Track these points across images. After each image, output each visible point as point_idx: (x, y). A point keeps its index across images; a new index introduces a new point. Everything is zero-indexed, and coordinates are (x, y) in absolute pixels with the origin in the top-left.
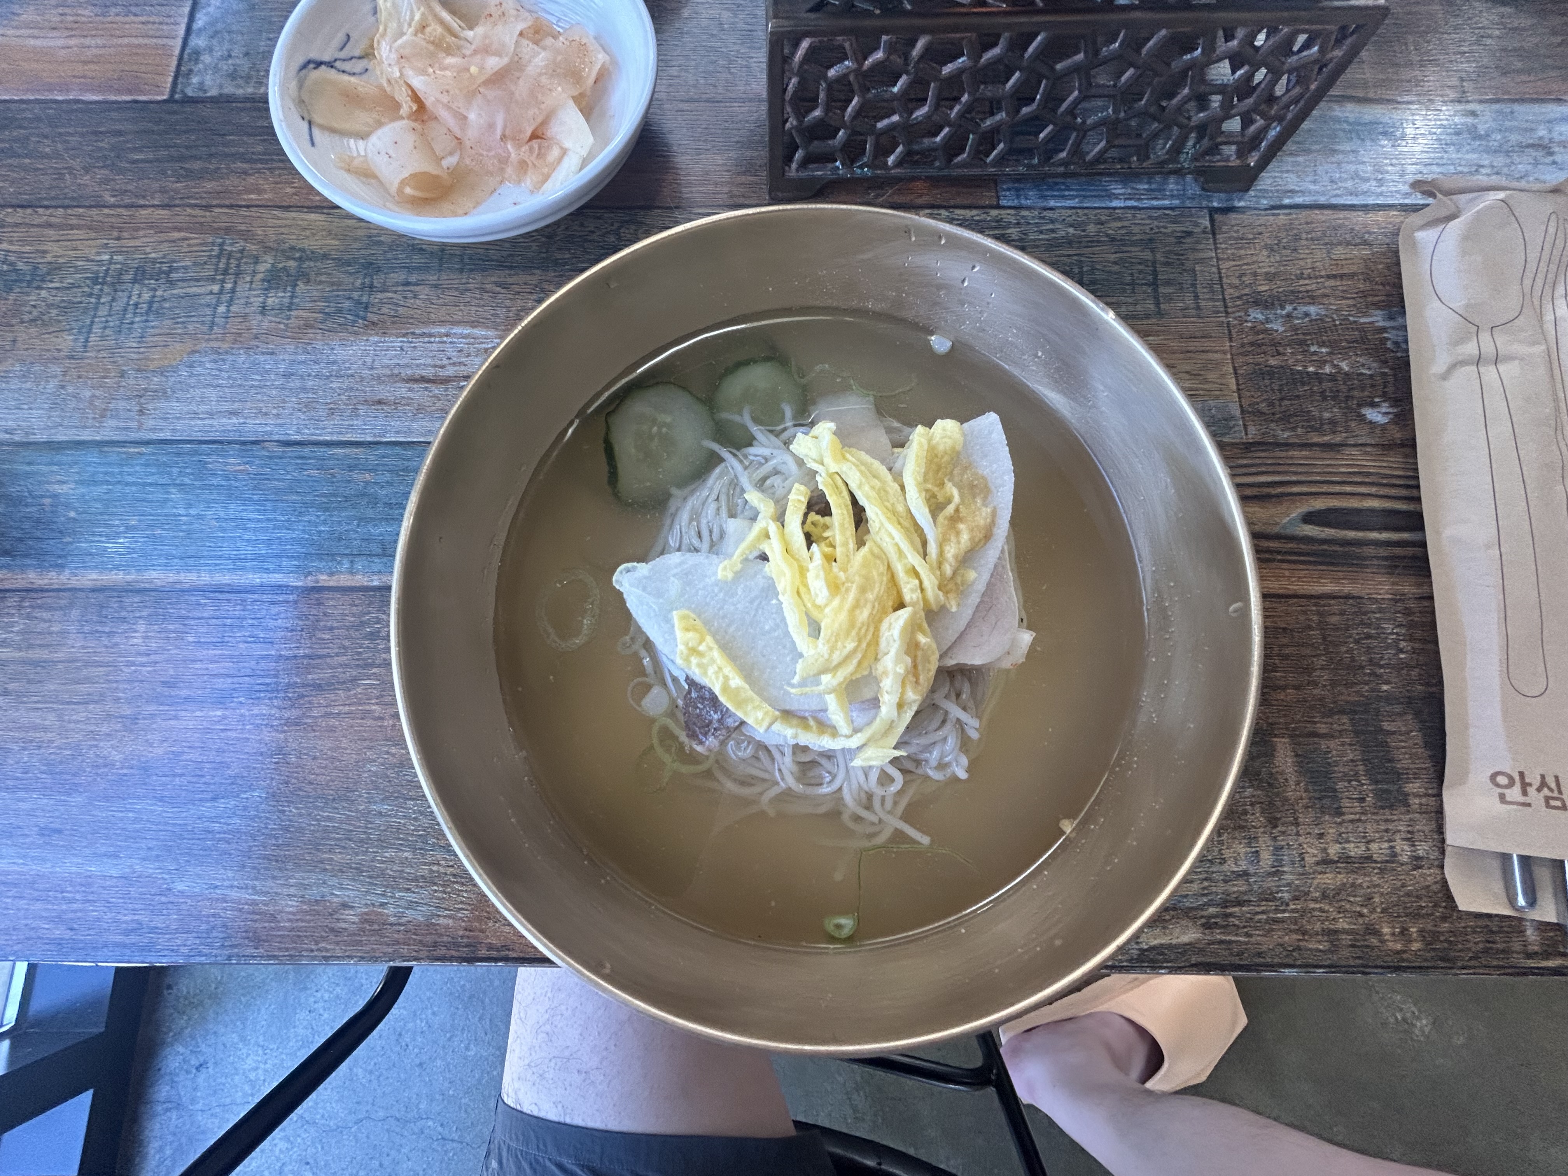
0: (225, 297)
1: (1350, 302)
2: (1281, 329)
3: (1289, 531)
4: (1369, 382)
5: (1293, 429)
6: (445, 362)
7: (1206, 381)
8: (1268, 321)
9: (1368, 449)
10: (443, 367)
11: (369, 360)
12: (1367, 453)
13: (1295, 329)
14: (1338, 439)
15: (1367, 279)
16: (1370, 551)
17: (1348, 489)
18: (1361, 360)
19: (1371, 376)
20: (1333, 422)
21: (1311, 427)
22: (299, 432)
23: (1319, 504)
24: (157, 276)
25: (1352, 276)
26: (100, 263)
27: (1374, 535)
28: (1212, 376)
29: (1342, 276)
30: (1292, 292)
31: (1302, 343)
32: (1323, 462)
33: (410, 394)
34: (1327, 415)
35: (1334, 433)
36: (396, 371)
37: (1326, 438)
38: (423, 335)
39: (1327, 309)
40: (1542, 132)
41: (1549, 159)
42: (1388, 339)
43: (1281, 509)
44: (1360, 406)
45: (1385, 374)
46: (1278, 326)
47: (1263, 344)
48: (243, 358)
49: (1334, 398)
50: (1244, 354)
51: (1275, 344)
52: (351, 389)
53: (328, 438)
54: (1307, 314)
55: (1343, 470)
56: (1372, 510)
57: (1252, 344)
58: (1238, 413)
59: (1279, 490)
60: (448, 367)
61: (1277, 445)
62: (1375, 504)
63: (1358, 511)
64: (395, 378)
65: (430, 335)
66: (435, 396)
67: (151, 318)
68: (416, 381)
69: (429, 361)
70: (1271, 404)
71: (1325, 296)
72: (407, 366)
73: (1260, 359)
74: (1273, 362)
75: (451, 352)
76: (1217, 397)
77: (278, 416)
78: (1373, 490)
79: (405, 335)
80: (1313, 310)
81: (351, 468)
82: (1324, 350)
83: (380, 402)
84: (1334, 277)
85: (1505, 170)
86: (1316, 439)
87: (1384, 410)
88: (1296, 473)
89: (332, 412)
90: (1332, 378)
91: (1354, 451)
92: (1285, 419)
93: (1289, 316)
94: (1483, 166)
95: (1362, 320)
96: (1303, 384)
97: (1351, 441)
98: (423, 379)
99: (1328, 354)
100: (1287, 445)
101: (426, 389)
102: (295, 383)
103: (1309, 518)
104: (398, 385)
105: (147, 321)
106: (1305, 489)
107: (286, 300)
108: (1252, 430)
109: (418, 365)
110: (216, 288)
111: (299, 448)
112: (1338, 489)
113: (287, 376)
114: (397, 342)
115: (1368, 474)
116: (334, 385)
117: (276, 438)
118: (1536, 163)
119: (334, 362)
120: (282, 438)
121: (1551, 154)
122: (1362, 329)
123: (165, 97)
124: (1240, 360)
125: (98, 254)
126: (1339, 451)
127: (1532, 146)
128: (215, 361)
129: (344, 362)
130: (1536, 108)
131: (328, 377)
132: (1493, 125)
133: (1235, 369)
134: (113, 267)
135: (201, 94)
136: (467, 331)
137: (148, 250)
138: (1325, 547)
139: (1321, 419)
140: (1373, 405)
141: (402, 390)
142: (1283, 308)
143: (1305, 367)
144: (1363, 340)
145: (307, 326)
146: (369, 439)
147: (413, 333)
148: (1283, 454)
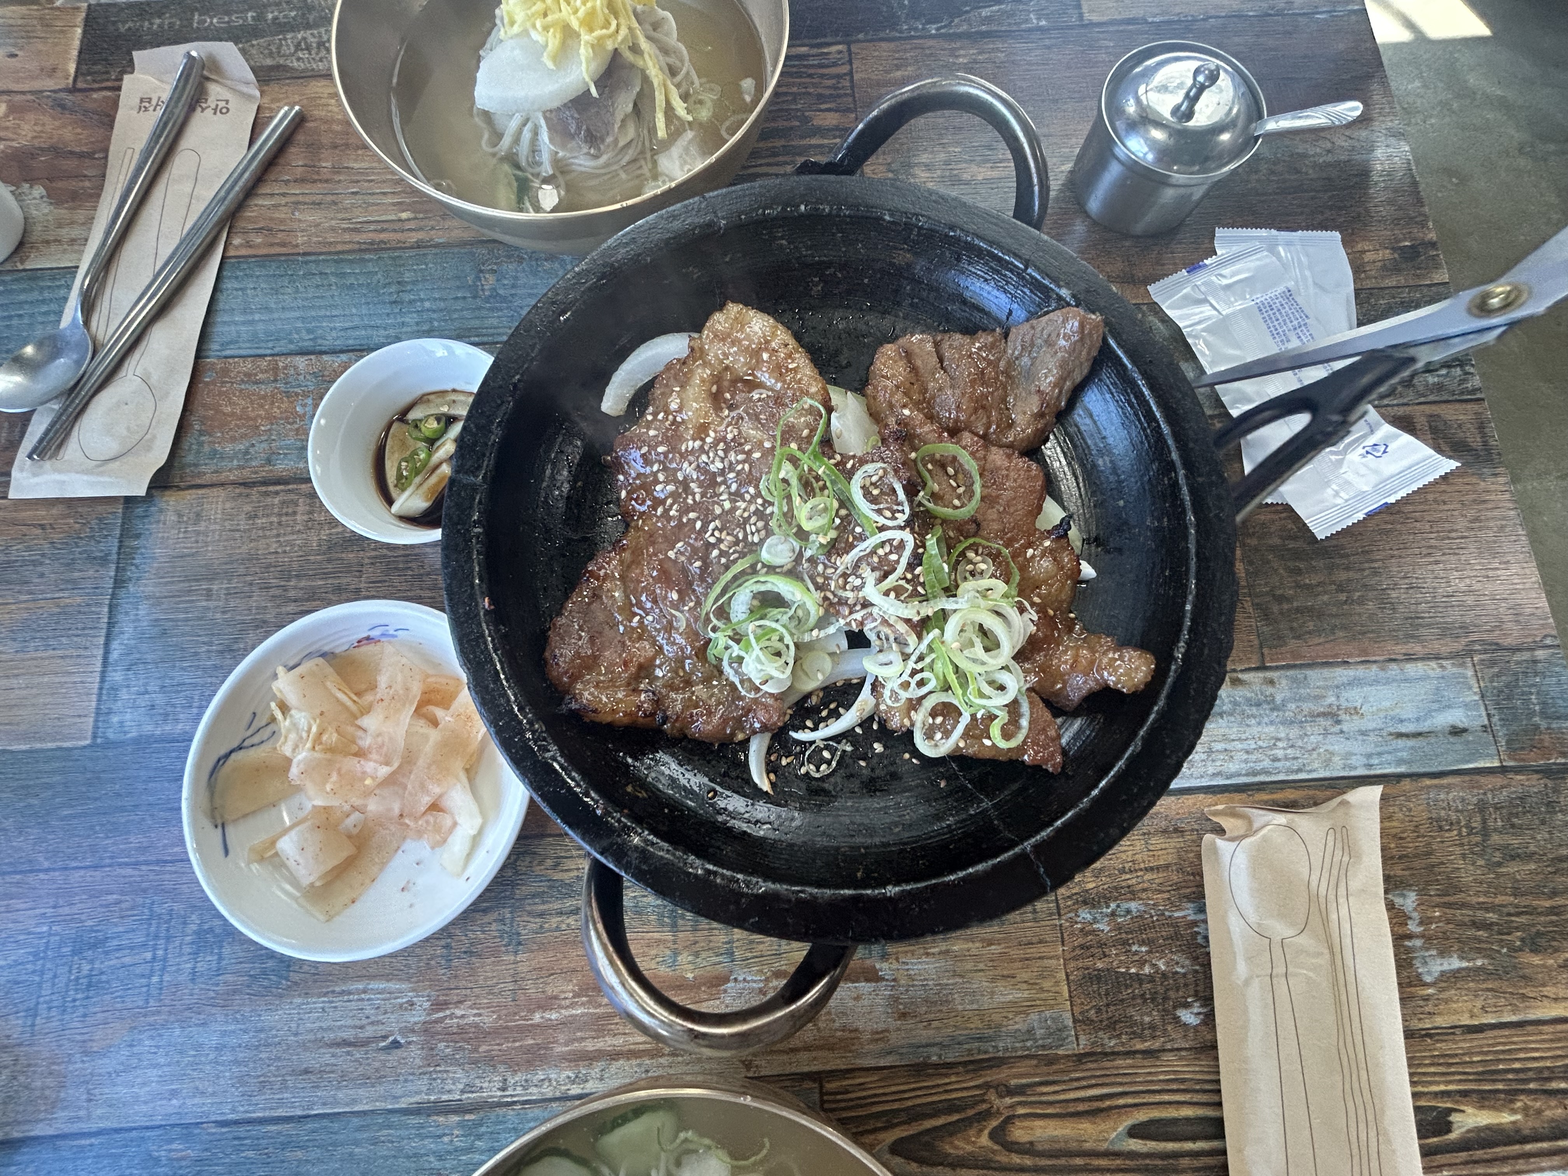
0: (157, 966)
1: (1166, 895)
2: (1107, 929)
3: (1117, 1147)
4: (1182, 981)
5: (1119, 1036)
6: (365, 1021)
7: (1042, 990)
8: (1095, 921)
9: (1183, 1053)
10: (362, 1027)
11: (294, 1025)
12: (1181, 1058)
13: (1119, 928)
14: (1157, 1045)
15: (1180, 870)
16: (1185, 1162)
17: (1166, 1097)
18: (1175, 957)
19: (1184, 975)
20: (1153, 1027)
21: (1134, 1033)
22: (233, 1110)
23: (1142, 1116)
24: (94, 946)
25: (1167, 867)
26: (40, 936)
27: (1189, 1146)
28: (1047, 984)
29: (1158, 868)
30: (1116, 888)
31: (1125, 943)
32: (1144, 1069)
33: (333, 1061)
34: (1147, 1019)
35: (1153, 1038)
36: (319, 1036)
37: (1147, 1044)
38: (343, 993)
39: (1147, 905)
40: (1332, 699)
41: (1337, 728)
42: (1198, 933)
43: (1109, 1124)
44: (1175, 1008)
45: (1196, 971)
46: (1103, 926)
47: (1091, 947)
48: (177, 1032)
49: (1153, 1000)
50: (1075, 958)
51: (1101, 945)
52: (279, 1059)
53: (260, 1115)
54: (1128, 912)
55: (1161, 1077)
56: (1187, 1119)
57: (1082, 947)
58: (1070, 1023)
59: (1108, 1103)
60: (368, 1028)
61: (1106, 1054)
62: (1188, 1112)
63: (1175, 1121)
64: (320, 1043)
65: (350, 993)
66: (356, 1061)
67: (91, 993)
68: (338, 1045)
69: (350, 1022)
70: (1099, 1011)
71: (1144, 890)
72: (329, 1029)
73: (1088, 962)
74: (1100, 965)
75: (369, 1011)
76: (1052, 1007)
77: (214, 1094)
78: (1186, 1097)
79: (326, 994)
80: (1133, 906)
81: (284, 1146)
82: (1144, 949)
83: (306, 1072)
84: (1152, 869)
85: (1300, 743)
86: (1140, 1046)
87: (1196, 1010)
88: (1121, 1084)
89: (263, 1085)
90: (1151, 979)
91: (1170, 1056)
92: (1112, 1026)
93: (1113, 914)
94: (1279, 740)
95: (1176, 914)
96: (1127, 987)
97: (1169, 1046)
98: (346, 1043)
99: (1148, 952)
100: (1113, 1053)
101: (348, 1053)
102: (227, 1057)
103: (1134, 1132)
104: (322, 1050)
105: (87, 998)
106: (1130, 1101)
107: (214, 965)
108: (1083, 1040)
109: (340, 1027)
110: (149, 955)
111: (235, 1128)
112: (1158, 1098)
113: (219, 1048)
114: (319, 1003)
115: (1183, 1081)
116: (263, 1056)
117: (213, 1118)
118: (1326, 733)
119: (262, 1030)
120: (219, 1118)
121: (1338, 722)
122: (1174, 924)
123: (88, 742)
124: (1072, 965)
125: (37, 925)
126: (1158, 1058)
127: (1324, 715)
128: (152, 1038)
129: (271, 1029)
130: (1326, 672)
131: (257, 1047)
132: (1288, 694)
133: (1067, 975)
134: (52, 939)
135: (122, 737)
136: (382, 985)
137: (83, 917)
138: (1148, 1161)
139: (1142, 1024)
140: (1187, 1006)
141: (326, 1057)
142: (1108, 907)
143: (1128, 968)
144: (1176, 936)
145: (235, 992)
146: (299, 1113)
147: (333, 992)
148: (1108, 1064)
